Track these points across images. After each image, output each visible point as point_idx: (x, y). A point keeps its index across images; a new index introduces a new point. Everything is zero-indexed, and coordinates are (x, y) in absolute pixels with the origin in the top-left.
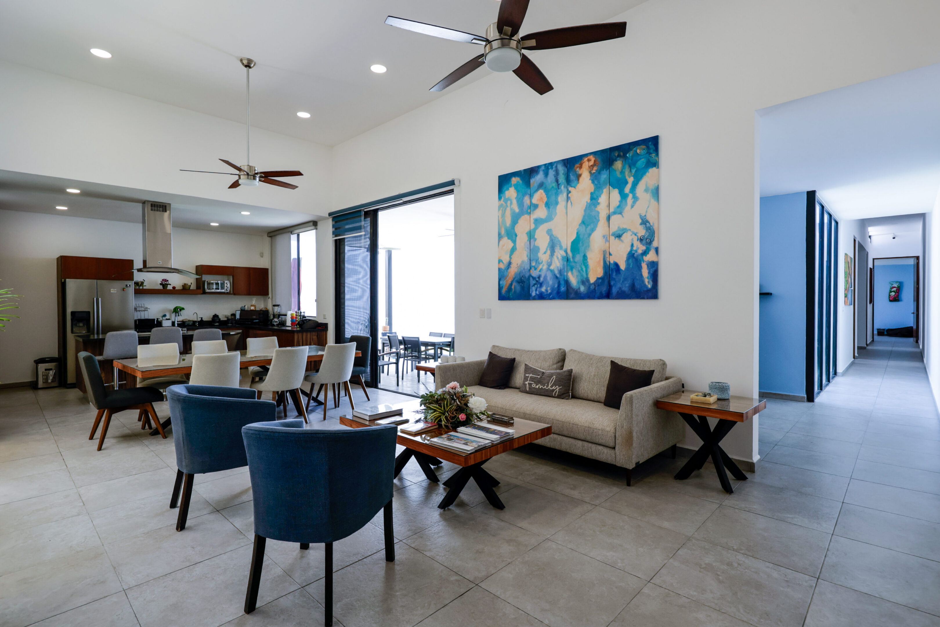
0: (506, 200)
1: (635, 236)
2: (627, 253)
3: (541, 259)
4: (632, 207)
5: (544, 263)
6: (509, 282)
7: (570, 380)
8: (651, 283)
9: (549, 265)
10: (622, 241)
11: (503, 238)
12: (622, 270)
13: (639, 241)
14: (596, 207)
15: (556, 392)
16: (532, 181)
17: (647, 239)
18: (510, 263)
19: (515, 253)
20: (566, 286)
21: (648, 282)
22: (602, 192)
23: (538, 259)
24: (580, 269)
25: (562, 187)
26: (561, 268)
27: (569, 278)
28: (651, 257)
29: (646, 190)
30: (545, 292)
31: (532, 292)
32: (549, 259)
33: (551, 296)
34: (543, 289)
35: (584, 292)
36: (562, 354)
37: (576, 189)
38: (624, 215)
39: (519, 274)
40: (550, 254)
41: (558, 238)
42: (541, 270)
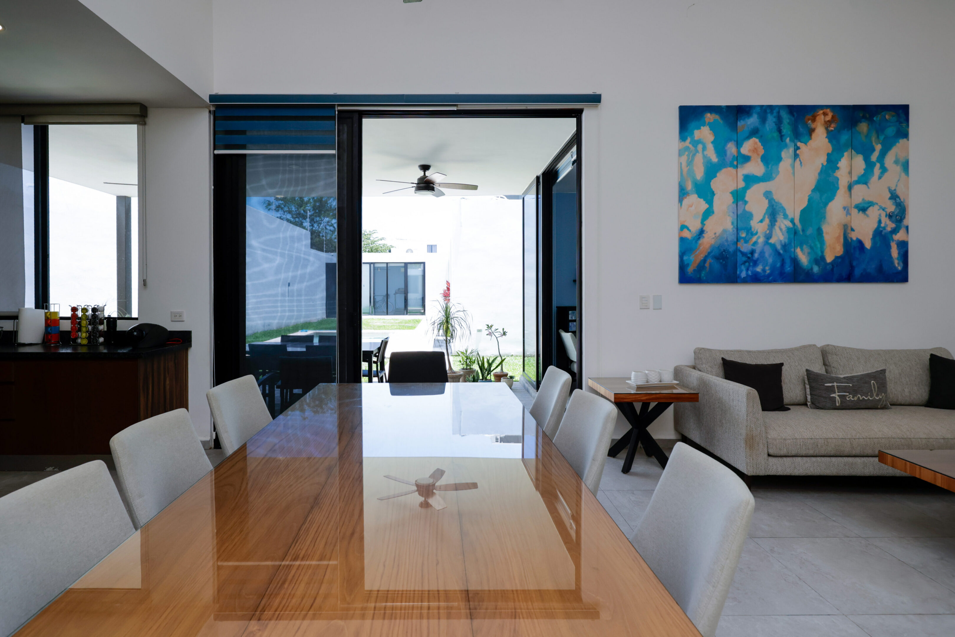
0: (695, 143)
1: (883, 211)
2: (873, 230)
3: (755, 229)
4: (880, 178)
5: (759, 234)
6: (702, 257)
8: (902, 264)
9: (768, 237)
10: (868, 216)
11: (689, 196)
12: (867, 249)
13: (888, 217)
14: (834, 172)
16: (740, 124)
17: (897, 216)
18: (702, 232)
19: (710, 218)
20: (792, 265)
21: (898, 264)
22: (843, 156)
23: (751, 228)
24: (812, 245)
25: (788, 140)
27: (797, 256)
28: (900, 236)
29: (896, 162)
30: (762, 272)
31: (741, 271)
32: (768, 229)
33: (771, 278)
34: (759, 269)
35: (818, 273)
37: (807, 146)
38: (869, 186)
39: (719, 247)
40: (770, 224)
41: (781, 204)
42: (755, 243)
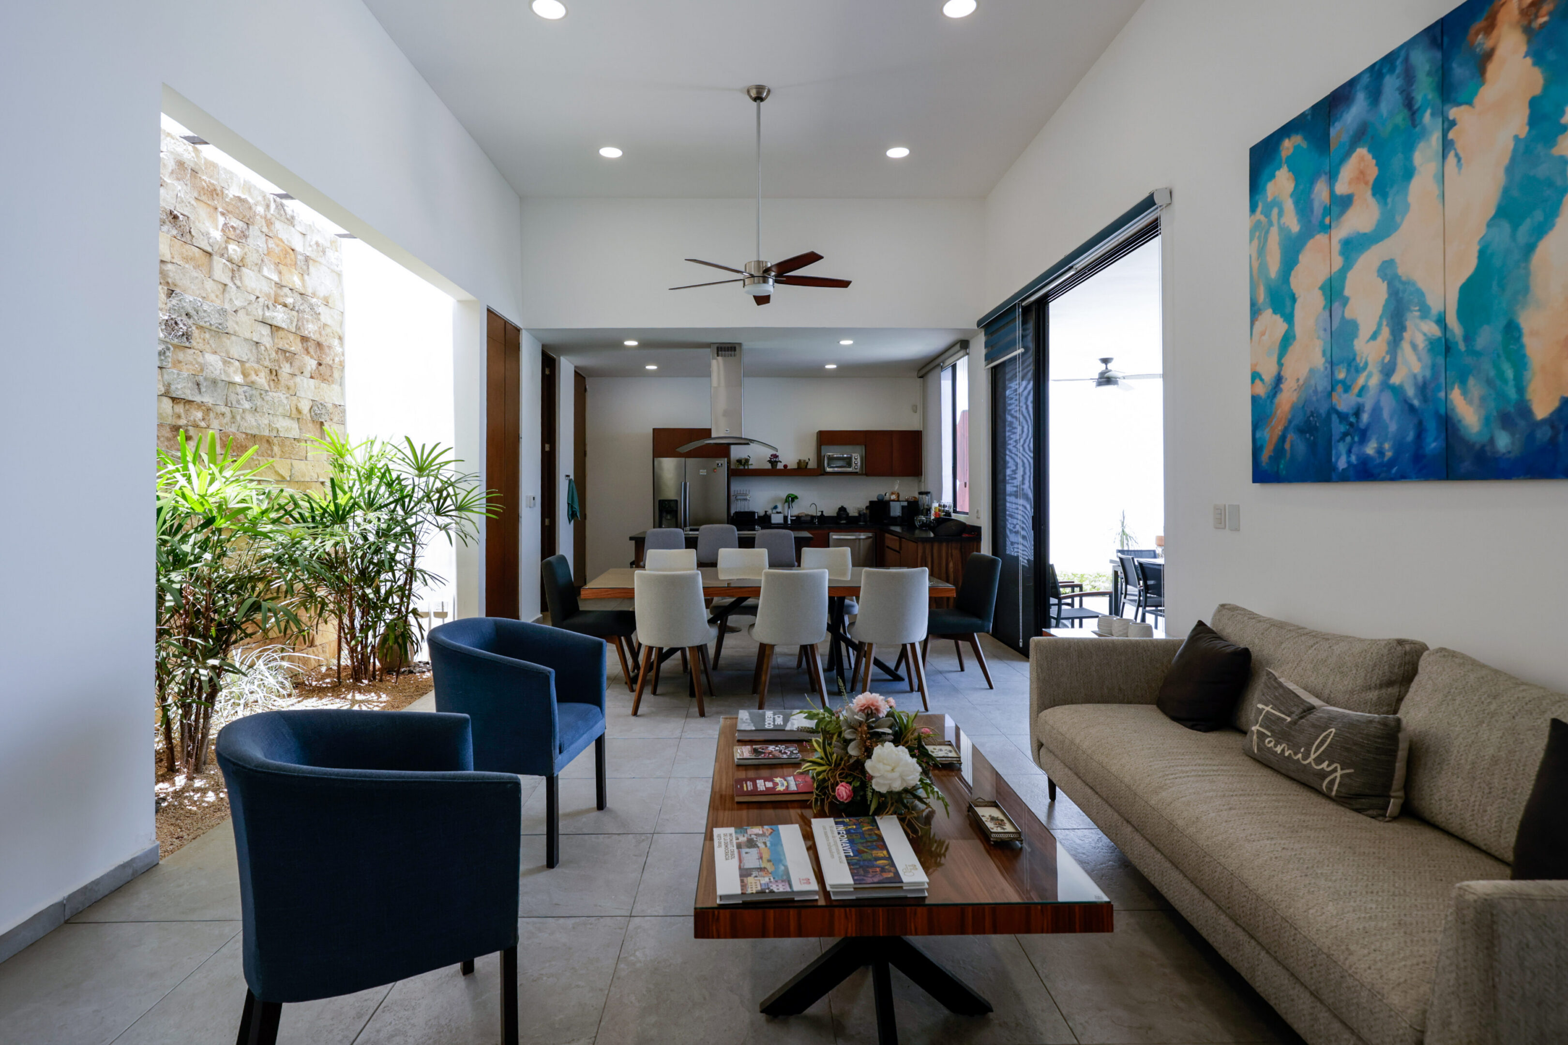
0: (1270, 208)
3: (1362, 358)
5: (1370, 367)
6: (1279, 431)
7: (1392, 753)
9: (1388, 370)
11: (1261, 314)
15: (1332, 782)
16: (1333, 132)
18: (1279, 380)
19: (1291, 348)
20: (1443, 436)
23: (1354, 359)
24: (1492, 373)
25: (1427, 117)
26: (1424, 377)
27: (1453, 410)
30: (1377, 455)
31: (1338, 457)
32: (1387, 353)
33: (1394, 470)
34: (1370, 449)
35: (1509, 452)
36: (1407, 658)
37: (1473, 107)
39: (1303, 407)
40: (1391, 338)
41: (1414, 284)
42: (1363, 389)
